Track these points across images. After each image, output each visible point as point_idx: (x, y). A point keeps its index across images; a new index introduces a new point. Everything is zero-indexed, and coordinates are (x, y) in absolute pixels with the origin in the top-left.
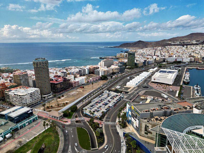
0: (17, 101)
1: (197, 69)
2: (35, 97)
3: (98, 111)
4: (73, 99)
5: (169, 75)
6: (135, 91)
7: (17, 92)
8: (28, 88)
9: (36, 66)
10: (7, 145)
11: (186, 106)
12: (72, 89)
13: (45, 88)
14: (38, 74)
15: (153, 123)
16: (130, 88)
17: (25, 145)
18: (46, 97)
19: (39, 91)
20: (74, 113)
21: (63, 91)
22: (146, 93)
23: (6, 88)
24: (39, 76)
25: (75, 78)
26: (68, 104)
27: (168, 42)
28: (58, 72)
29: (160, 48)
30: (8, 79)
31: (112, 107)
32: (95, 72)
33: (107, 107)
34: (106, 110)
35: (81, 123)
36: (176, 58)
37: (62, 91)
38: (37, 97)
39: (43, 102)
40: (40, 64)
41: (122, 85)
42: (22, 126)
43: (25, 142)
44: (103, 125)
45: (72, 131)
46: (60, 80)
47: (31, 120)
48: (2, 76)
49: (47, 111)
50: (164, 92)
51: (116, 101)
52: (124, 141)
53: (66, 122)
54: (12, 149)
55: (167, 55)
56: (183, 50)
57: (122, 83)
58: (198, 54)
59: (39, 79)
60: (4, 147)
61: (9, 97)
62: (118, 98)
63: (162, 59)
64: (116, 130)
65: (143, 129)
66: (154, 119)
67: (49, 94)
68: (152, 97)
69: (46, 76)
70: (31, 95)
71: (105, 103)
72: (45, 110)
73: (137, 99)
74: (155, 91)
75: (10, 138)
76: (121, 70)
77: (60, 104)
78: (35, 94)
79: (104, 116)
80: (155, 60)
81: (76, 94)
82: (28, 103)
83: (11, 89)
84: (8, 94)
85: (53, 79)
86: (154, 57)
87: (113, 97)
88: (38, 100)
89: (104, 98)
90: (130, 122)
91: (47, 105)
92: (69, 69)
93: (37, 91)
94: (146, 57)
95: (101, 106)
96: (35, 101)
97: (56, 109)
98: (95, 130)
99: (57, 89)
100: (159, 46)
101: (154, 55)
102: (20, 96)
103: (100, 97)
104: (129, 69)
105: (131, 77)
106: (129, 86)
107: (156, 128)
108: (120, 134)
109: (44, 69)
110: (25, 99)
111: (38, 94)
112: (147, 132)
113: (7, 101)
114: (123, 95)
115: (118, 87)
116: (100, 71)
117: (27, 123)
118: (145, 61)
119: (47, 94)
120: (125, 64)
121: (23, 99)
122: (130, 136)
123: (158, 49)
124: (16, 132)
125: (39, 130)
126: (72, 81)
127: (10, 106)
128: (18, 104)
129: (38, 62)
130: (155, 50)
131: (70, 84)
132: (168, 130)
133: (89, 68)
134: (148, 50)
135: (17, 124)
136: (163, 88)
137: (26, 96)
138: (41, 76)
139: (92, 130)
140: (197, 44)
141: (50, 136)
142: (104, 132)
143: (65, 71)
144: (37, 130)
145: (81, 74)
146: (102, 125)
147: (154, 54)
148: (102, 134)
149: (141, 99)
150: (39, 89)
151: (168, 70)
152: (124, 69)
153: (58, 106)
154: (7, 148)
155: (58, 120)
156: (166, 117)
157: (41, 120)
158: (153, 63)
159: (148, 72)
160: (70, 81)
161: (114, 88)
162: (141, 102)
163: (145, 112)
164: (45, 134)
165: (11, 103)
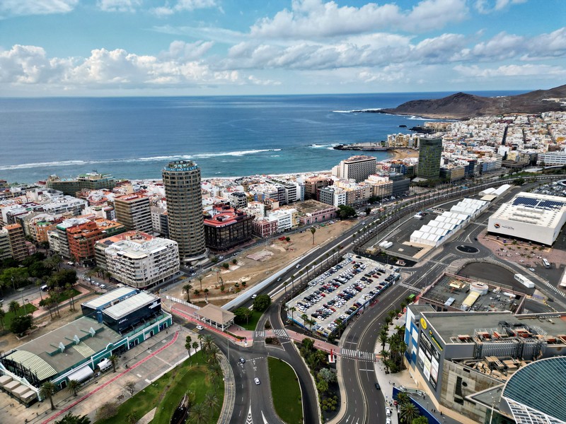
0: (123, 272)
2: (166, 263)
3: (325, 316)
4: (260, 272)
5: (545, 215)
6: (434, 258)
7: (123, 250)
8: (151, 238)
9: (169, 184)
10: (103, 386)
12: (259, 242)
13: (192, 239)
14: (175, 204)
15: (480, 376)
16: (419, 249)
17: (141, 393)
18: (193, 263)
19: (177, 247)
20: (263, 315)
21: (236, 248)
22: (469, 266)
23: (98, 234)
24: (177, 208)
25: (267, 211)
26: (247, 286)
27: (549, 97)
28: (223, 192)
29: (523, 118)
30: (103, 209)
31: (364, 305)
32: (322, 196)
33: (350, 304)
34: (348, 313)
35: (280, 345)
37: (233, 247)
38: (171, 262)
39: (184, 275)
40: (181, 178)
41: (399, 239)
42: (136, 341)
43: (142, 386)
44: (339, 358)
45: (255, 366)
46: (228, 217)
47: (157, 327)
48: (87, 198)
49: (195, 304)
50: (524, 269)
51: (378, 288)
52: (395, 413)
53: (241, 339)
54: (114, 401)
55: (543, 142)
57: (399, 231)
59: (176, 217)
60: (95, 391)
61: (105, 260)
62: (382, 278)
63: (527, 157)
64: (373, 375)
65: (451, 387)
66: (483, 362)
67: (201, 254)
68: (486, 287)
69: (195, 208)
70: (158, 258)
71: (345, 292)
72: (191, 300)
73: (440, 288)
74: (496, 262)
75: (109, 369)
76: (398, 190)
77: (227, 284)
78: (167, 255)
79: (342, 332)
80: (505, 157)
81: (269, 258)
82: (149, 278)
83: (111, 239)
84: (102, 253)
85: (211, 213)
86: (503, 150)
87: (370, 276)
88: (172, 271)
89: (343, 277)
90: (413, 358)
91: (195, 286)
92: (253, 182)
93: (171, 248)
94: (477, 149)
95: (333, 302)
96: (165, 272)
97: (217, 298)
98: (315, 370)
99: (220, 243)
100: (520, 112)
101: (503, 143)
102: (130, 259)
103: (334, 272)
104: (421, 186)
105: (426, 214)
106: (418, 242)
107: (487, 395)
108: (383, 391)
109: (189, 190)
110: (142, 269)
111: (175, 256)
112: (461, 398)
113: (99, 268)
114: (397, 271)
115: (385, 244)
116: (336, 192)
117: (146, 333)
118: (472, 163)
119: (196, 255)
120: (410, 172)
121: (139, 268)
122: (411, 401)
123: (516, 122)
124: (122, 356)
125: (176, 354)
126: (259, 219)
127: (107, 281)
128: (126, 278)
129: (174, 174)
130: (505, 125)
131: (253, 227)
132: (524, 407)
133: (306, 182)
134: (484, 126)
135: (125, 336)
136: (522, 255)
137: (144, 262)
138: (182, 208)
139: (309, 370)
141: (202, 374)
142: (340, 379)
143: (241, 189)
144: (170, 354)
145: (284, 199)
146: (335, 357)
147: (500, 140)
148: (334, 385)
149: (451, 288)
150: (176, 243)
151: (541, 197)
152: (408, 186)
153: (223, 289)
154: (101, 395)
155: (221, 331)
156: (520, 360)
157: (179, 326)
158: (496, 170)
159: (479, 198)
160: (255, 219)
161: (374, 247)
162: (451, 300)
163: (459, 341)
164: (190, 368)
165: (109, 275)
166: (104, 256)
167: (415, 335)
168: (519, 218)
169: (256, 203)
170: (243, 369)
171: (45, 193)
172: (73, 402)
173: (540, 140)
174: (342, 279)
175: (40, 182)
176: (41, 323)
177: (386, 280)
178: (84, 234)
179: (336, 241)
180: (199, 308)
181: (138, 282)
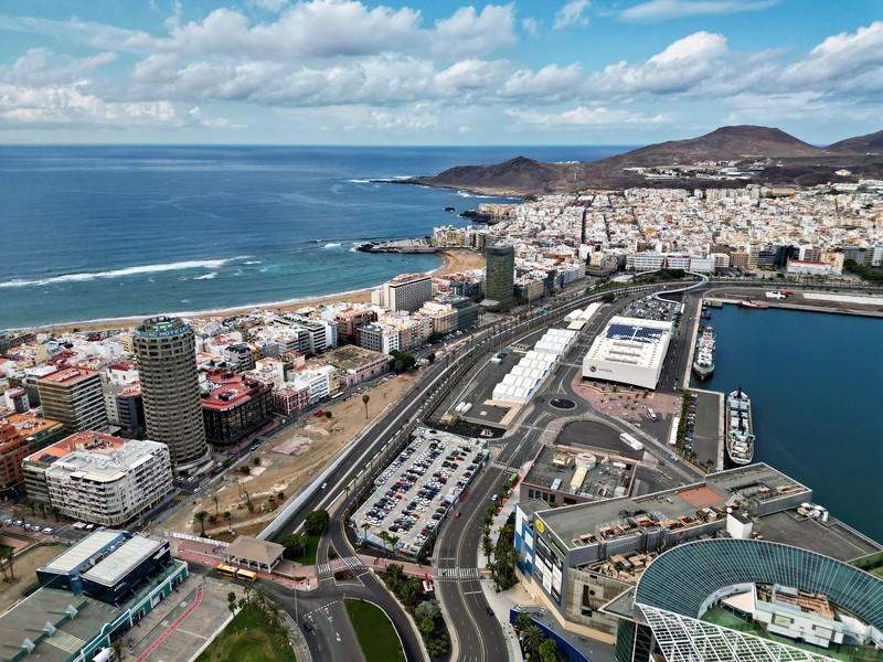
0: (84, 504)
1: (741, 306)
3: (407, 527)
4: (300, 473)
5: (644, 350)
6: (526, 422)
7: (81, 469)
8: (121, 442)
9: (147, 357)
11: (706, 510)
12: (289, 423)
13: (187, 436)
14: (157, 386)
15: (608, 581)
16: (506, 410)
18: (190, 472)
19: (168, 453)
20: (321, 539)
21: (252, 437)
23: (21, 444)
24: (162, 391)
25: (288, 372)
26: (287, 499)
27: (631, 166)
29: (602, 198)
31: (454, 502)
32: (364, 339)
33: (435, 503)
34: (434, 517)
35: (356, 579)
36: (666, 254)
38: (160, 477)
39: (181, 494)
40: (167, 347)
41: (478, 397)
42: (142, 612)
44: (436, 583)
45: (329, 616)
46: (235, 391)
47: (168, 584)
49: (213, 537)
50: (630, 425)
51: (467, 475)
52: (517, 641)
53: (299, 580)
55: (630, 235)
56: (692, 213)
57: (476, 384)
58: (745, 231)
59: (161, 405)
61: (45, 487)
62: (471, 457)
63: (614, 260)
64: (482, 597)
65: (577, 598)
66: (609, 564)
67: (201, 455)
68: (594, 459)
70: (140, 474)
71: (427, 487)
72: (207, 533)
73: (541, 466)
74: (598, 419)
76: (465, 322)
77: (255, 499)
78: (155, 468)
79: (433, 545)
80: (588, 261)
81: (307, 448)
82: (130, 508)
83: (49, 450)
84: (39, 476)
85: (206, 386)
86: (585, 250)
87: (453, 459)
88: (163, 491)
89: (419, 465)
90: (528, 569)
92: (253, 324)
93: (159, 455)
94: (553, 251)
95: (414, 505)
96: (153, 494)
97: (246, 523)
98: (411, 606)
99: (228, 434)
100: (597, 188)
101: (583, 242)
102: (96, 483)
103: (405, 460)
104: (493, 312)
105: (505, 355)
106: (502, 399)
107: (618, 602)
108: (498, 616)
109: (179, 363)
110: (118, 496)
111: (165, 467)
112: (589, 609)
113: (34, 501)
115: (463, 407)
116: (384, 332)
117: (154, 597)
118: (552, 274)
119: (194, 459)
121: (113, 495)
122: (534, 623)
123: (595, 204)
124: (125, 638)
125: (208, 621)
126: (281, 387)
127: (54, 522)
128: (88, 513)
129: (155, 341)
130: (582, 209)
131: (274, 402)
132: (657, 610)
133: (338, 318)
134: (557, 211)
135: (124, 608)
136: (625, 407)
137: (121, 484)
138: (170, 390)
139: (402, 607)
140: (743, 184)
141: (257, 642)
142: (445, 612)
144: (200, 622)
145: (308, 348)
146: (432, 582)
147: (579, 236)
148: (439, 622)
149: (554, 465)
150: (166, 446)
151: (638, 323)
152: (475, 314)
153: (251, 509)
155: (266, 574)
156: (645, 553)
157: (200, 577)
158: (579, 280)
159: (565, 325)
160: (274, 388)
161: (449, 414)
162: (557, 482)
163: (582, 543)
164: (236, 637)
165: (56, 511)
166: (44, 481)
167: (529, 540)
168: (617, 357)
169: (269, 360)
170: (314, 623)
173: (626, 233)
174: (419, 469)
177: (474, 462)
179: (397, 410)
180: (228, 545)
181: (113, 517)
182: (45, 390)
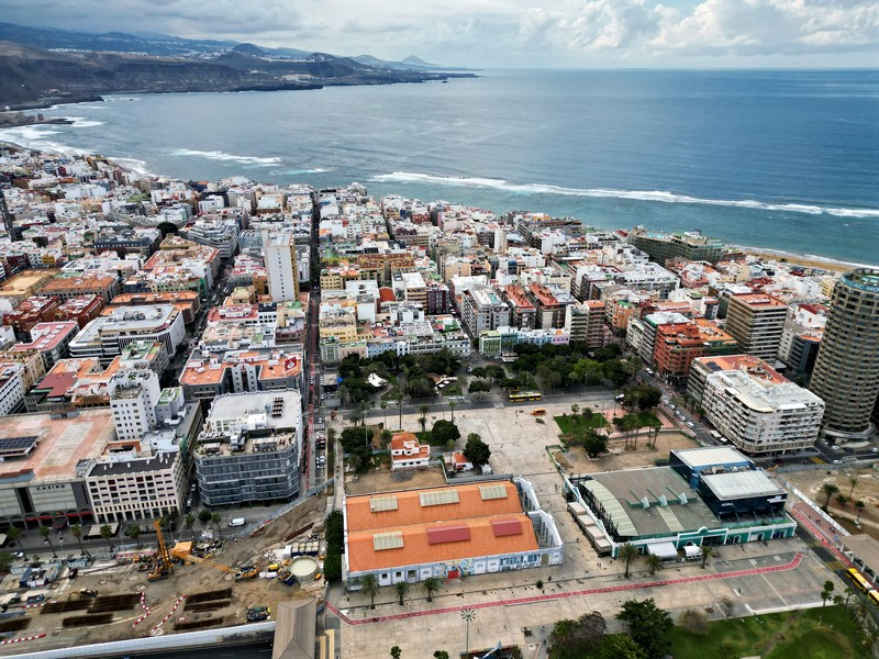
0: (727, 418)
7: (736, 387)
8: (781, 381)
9: (843, 307)
10: (686, 580)
13: (851, 404)
14: (840, 340)
17: (737, 621)
18: (838, 441)
19: (822, 411)
23: (698, 345)
24: (842, 347)
30: (702, 298)
38: (805, 430)
42: (737, 538)
43: (741, 612)
47: (770, 531)
48: (680, 273)
49: (835, 517)
54: (702, 612)
59: (835, 361)
60: (676, 581)
61: (702, 389)
67: (857, 430)
70: (787, 418)
72: (829, 508)
75: (696, 560)
78: (803, 418)
82: (764, 443)
83: (718, 359)
84: (702, 378)
88: (802, 444)
93: (812, 409)
96: (791, 442)
102: (744, 405)
110: (758, 427)
111: (814, 423)
113: (689, 395)
117: (753, 533)
119: (848, 430)
121: (754, 423)
124: (715, 550)
125: (794, 589)
128: (727, 428)
129: (858, 293)
135: (724, 525)
137: (765, 418)
138: (852, 350)
141: (839, 649)
144: (786, 585)
150: (823, 403)
154: (684, 591)
157: (804, 545)
164: (817, 626)
165: (702, 412)
166: (703, 383)
171: (627, 251)
172: (649, 581)
175: (621, 232)
176: (613, 447)
178: (680, 341)
180: (847, 534)
181: (746, 442)
182: (734, 306)
